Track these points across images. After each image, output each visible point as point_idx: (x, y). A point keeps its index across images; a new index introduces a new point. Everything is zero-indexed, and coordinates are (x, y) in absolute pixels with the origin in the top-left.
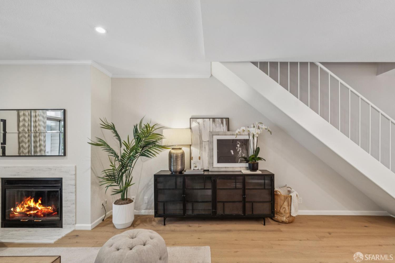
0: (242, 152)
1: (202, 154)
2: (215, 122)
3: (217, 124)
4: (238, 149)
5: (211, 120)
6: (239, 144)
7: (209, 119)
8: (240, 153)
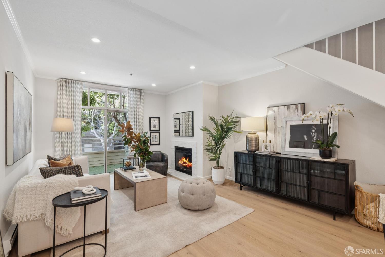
0: (317, 138)
1: (276, 138)
2: (290, 108)
3: (291, 111)
4: (313, 134)
5: (286, 107)
6: (314, 129)
7: (283, 107)
8: (314, 138)
